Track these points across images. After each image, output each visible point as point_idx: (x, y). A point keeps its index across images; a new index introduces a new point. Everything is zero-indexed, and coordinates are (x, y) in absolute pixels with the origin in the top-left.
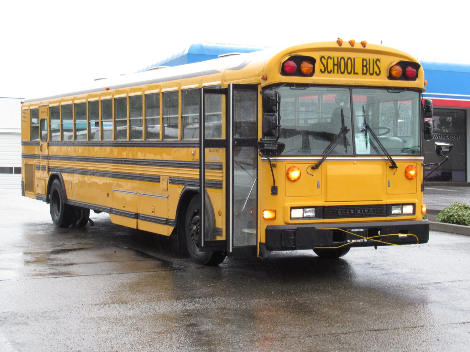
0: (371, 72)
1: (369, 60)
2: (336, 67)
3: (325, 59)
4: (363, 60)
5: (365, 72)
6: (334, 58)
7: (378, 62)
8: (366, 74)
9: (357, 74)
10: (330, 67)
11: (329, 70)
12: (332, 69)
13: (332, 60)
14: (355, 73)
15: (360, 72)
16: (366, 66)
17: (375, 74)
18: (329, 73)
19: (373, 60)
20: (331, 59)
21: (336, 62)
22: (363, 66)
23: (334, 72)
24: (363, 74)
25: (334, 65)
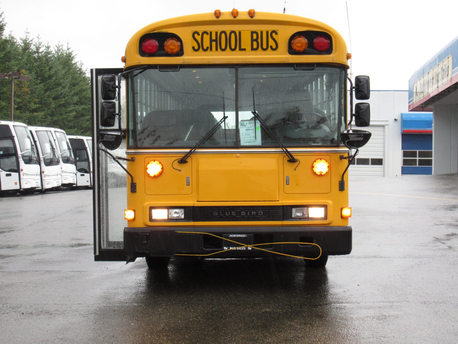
0: (265, 47)
1: (262, 32)
2: (214, 44)
3: (199, 34)
4: (252, 33)
5: (255, 46)
6: (211, 33)
7: (274, 34)
8: (257, 49)
9: (245, 50)
10: (206, 44)
11: (205, 48)
12: (209, 46)
13: (209, 36)
14: (241, 49)
15: (249, 48)
16: (256, 40)
17: (269, 48)
18: (205, 50)
19: (267, 32)
20: (207, 34)
21: (214, 37)
22: (252, 40)
23: (211, 50)
24: (253, 49)
25: (211, 41)
